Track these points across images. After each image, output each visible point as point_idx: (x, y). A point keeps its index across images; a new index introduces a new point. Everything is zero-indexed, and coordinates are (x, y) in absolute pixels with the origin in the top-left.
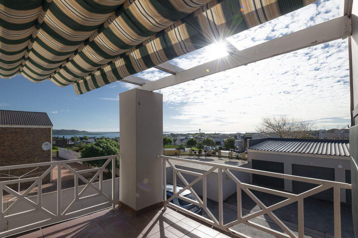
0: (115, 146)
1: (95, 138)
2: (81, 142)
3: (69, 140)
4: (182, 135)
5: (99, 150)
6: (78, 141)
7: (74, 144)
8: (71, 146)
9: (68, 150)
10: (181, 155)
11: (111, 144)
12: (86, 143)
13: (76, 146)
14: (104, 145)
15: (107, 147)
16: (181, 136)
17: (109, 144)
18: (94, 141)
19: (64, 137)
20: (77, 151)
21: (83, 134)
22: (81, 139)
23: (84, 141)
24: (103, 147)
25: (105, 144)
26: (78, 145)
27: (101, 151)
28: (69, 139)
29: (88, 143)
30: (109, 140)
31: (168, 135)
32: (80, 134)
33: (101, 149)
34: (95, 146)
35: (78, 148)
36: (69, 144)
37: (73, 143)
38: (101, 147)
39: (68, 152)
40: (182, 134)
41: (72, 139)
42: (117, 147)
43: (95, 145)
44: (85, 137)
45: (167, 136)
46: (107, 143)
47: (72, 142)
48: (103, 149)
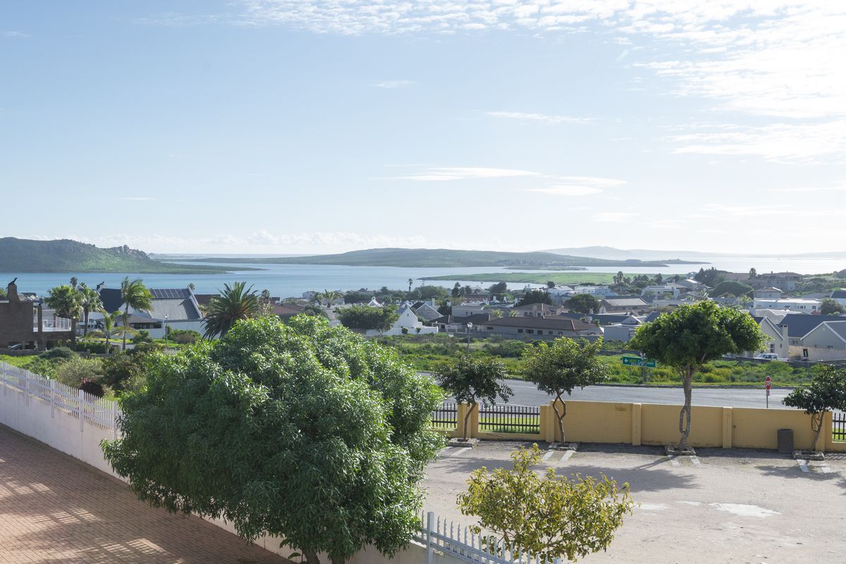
0: (355, 372)
1: (186, 293)
2: (107, 321)
3: (40, 308)
4: (791, 284)
5: (247, 399)
6: (91, 315)
7: (72, 335)
8: (52, 348)
9: (39, 377)
10: (826, 452)
11: (327, 354)
12: (137, 326)
13: (81, 349)
14: (281, 361)
15: (302, 378)
16: (787, 293)
17: (311, 354)
18: (185, 317)
19: (12, 286)
20: (94, 389)
21: (117, 271)
22: (111, 299)
23: (126, 316)
24: (271, 379)
25: (286, 355)
26: (92, 340)
27: (258, 411)
28: (41, 301)
29: (148, 325)
30: (310, 325)
31: (677, 278)
32: (102, 271)
33: (261, 393)
34: (217, 367)
35: (96, 362)
36: (45, 329)
37: (63, 326)
38: (257, 380)
39: (42, 390)
40: (796, 277)
41: (61, 302)
42: (370, 380)
43: (214, 357)
44: (131, 291)
45: (669, 287)
46: (294, 348)
47: (59, 319)
48: (276, 394)
